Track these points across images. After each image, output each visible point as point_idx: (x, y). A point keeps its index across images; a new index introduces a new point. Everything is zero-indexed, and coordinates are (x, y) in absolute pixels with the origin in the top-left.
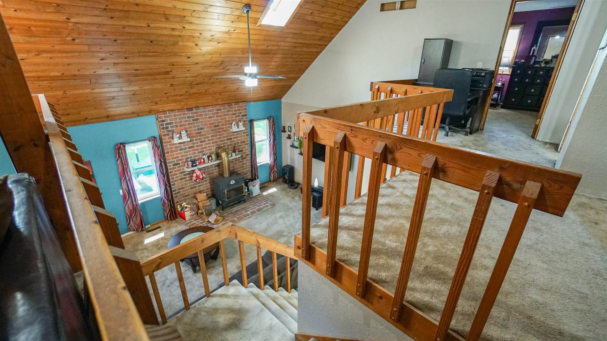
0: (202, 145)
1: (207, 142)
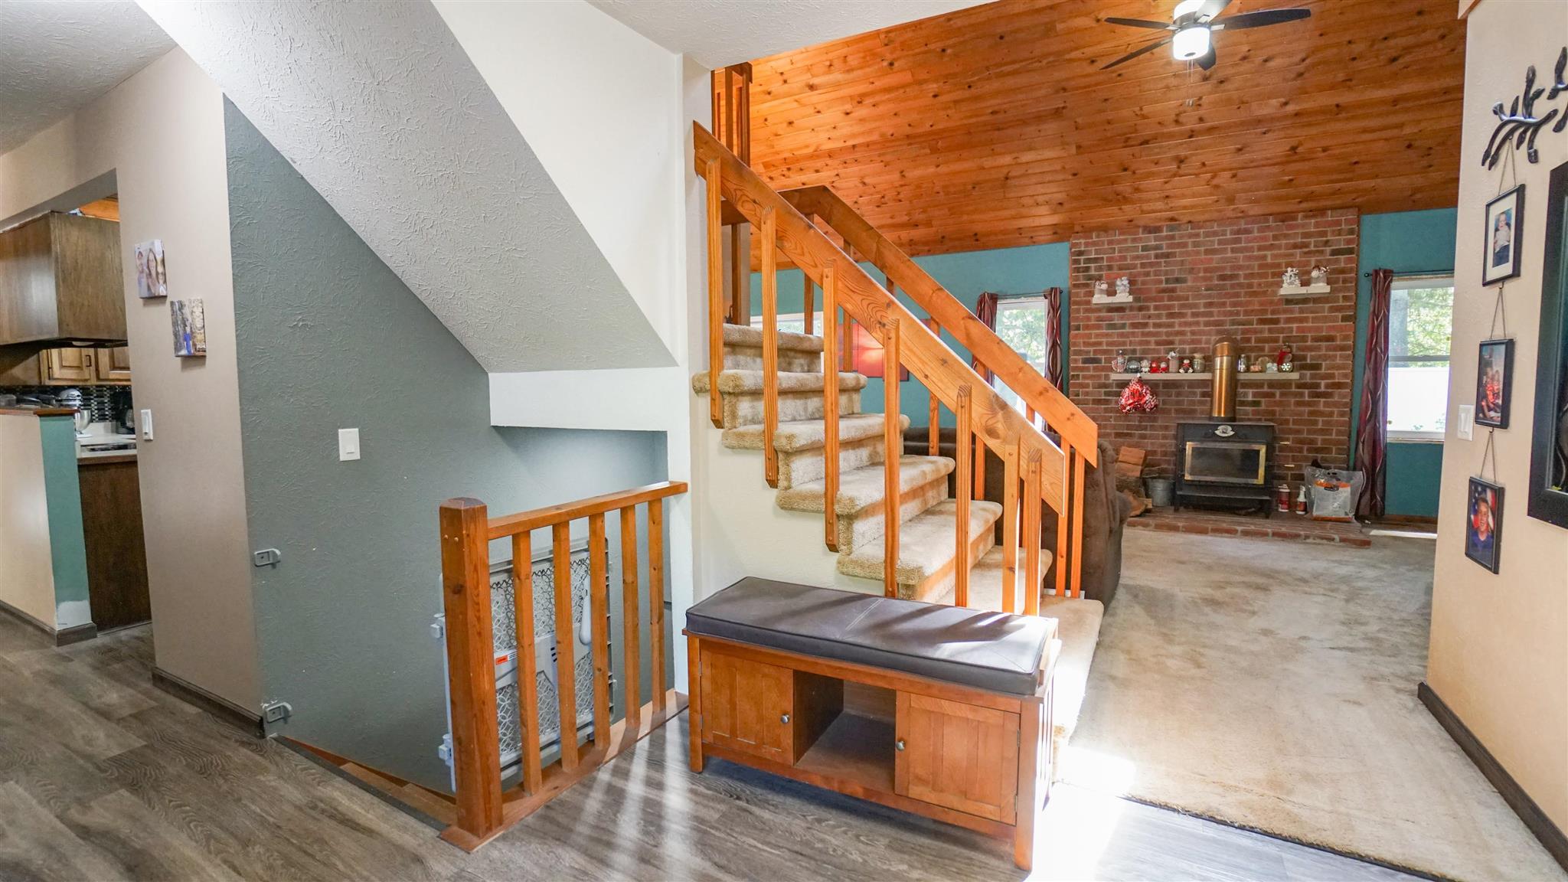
0: (1171, 325)
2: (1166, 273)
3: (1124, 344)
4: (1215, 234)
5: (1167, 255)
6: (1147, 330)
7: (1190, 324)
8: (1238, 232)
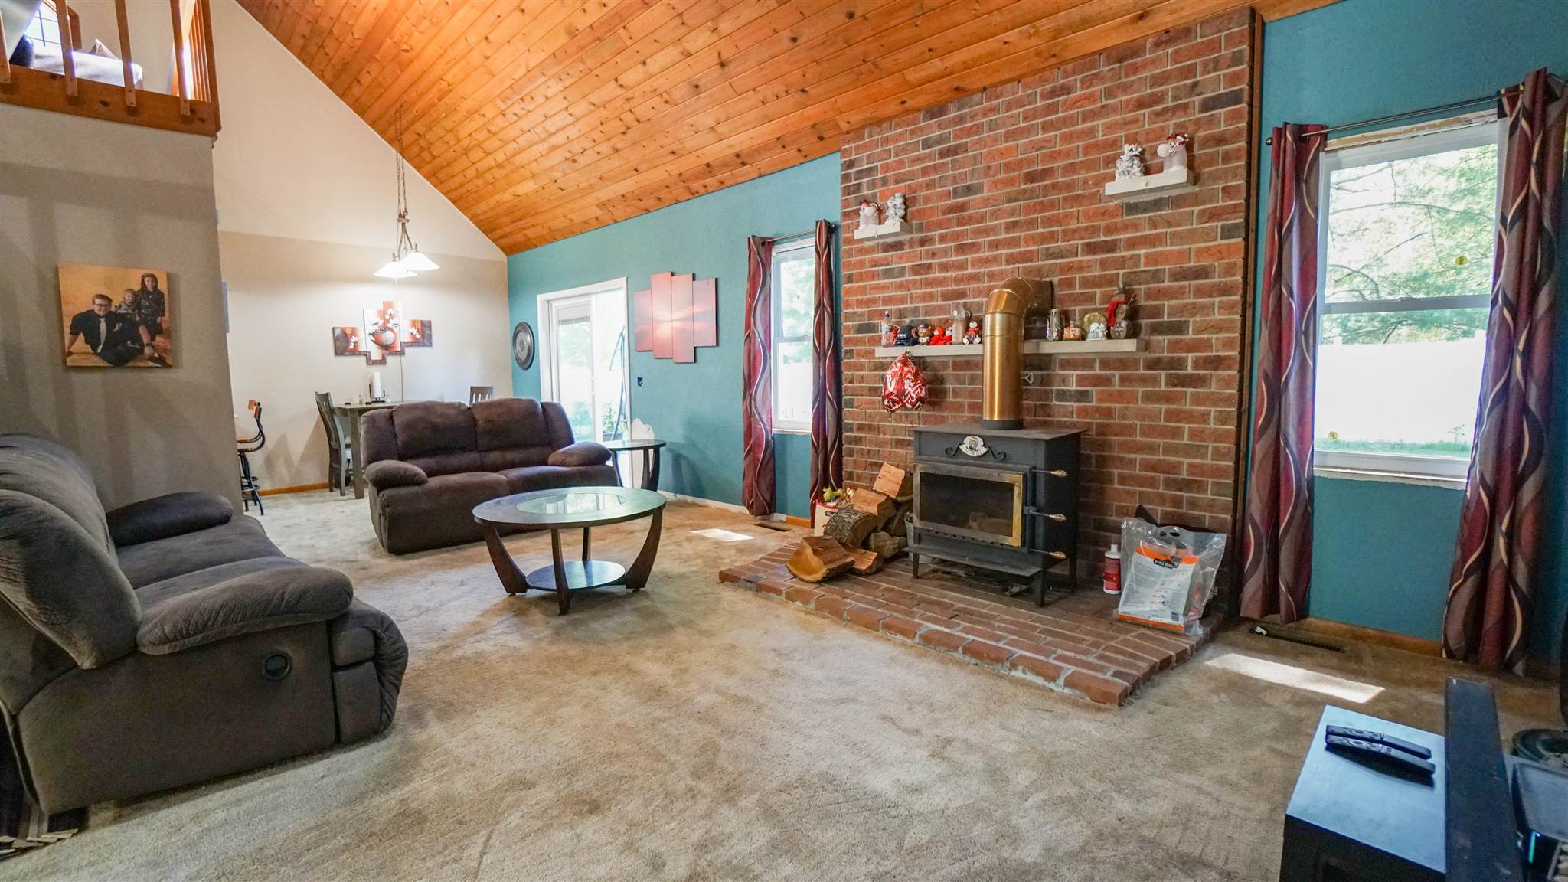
0: (961, 266)
1: (987, 254)
2: (955, 179)
3: (902, 300)
4: (1020, 103)
5: (954, 151)
6: (931, 276)
7: (987, 261)
8: (1053, 93)
